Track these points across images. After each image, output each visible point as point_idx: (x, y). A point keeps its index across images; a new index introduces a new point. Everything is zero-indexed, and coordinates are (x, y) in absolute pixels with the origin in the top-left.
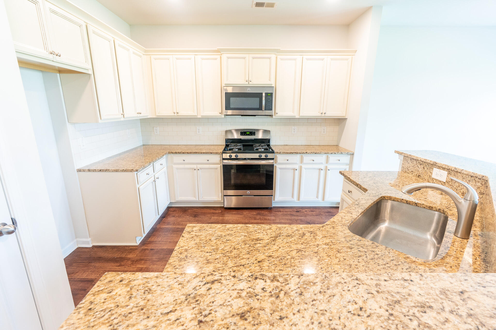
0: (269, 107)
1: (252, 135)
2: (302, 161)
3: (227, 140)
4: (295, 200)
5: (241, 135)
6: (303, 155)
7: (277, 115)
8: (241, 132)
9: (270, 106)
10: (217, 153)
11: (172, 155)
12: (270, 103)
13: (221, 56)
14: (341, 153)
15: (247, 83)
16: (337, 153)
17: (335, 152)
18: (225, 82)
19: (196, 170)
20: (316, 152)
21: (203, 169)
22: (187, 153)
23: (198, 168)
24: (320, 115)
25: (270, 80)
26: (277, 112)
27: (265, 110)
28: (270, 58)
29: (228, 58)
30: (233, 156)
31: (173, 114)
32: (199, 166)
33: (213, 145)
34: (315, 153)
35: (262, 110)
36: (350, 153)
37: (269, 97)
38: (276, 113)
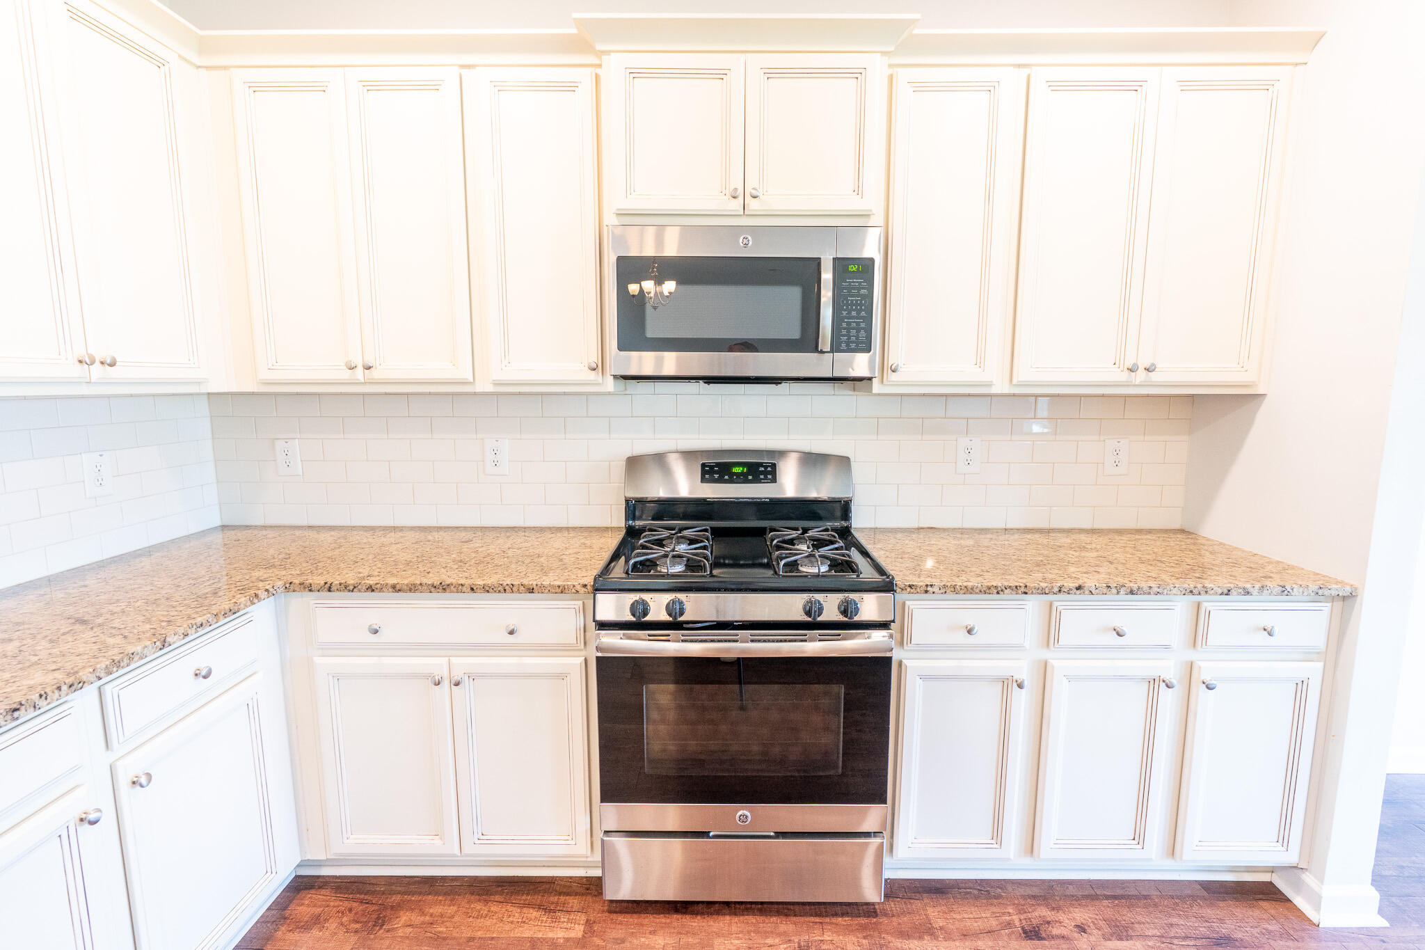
0: (853, 332)
1: (759, 481)
2: (1050, 635)
3: (634, 507)
4: (1012, 857)
5: (703, 480)
6: (1060, 602)
7: (894, 377)
8: (703, 465)
9: (858, 331)
10: (562, 590)
11: (309, 599)
12: (859, 312)
13: (598, 71)
14: (1284, 590)
15: (736, 205)
16: (1255, 592)
17: (1248, 586)
18: (617, 200)
19: (446, 684)
20: (1135, 587)
21: (483, 676)
22: (394, 587)
23: (457, 674)
24: (1123, 376)
25: (858, 191)
26: (892, 360)
27: (832, 351)
28: (857, 74)
29: (635, 74)
30: (658, 606)
31: (346, 375)
32: (463, 664)
33: (568, 529)
34: (1132, 592)
35: (816, 349)
36: (1334, 593)
37: (856, 282)
38: (885, 368)
